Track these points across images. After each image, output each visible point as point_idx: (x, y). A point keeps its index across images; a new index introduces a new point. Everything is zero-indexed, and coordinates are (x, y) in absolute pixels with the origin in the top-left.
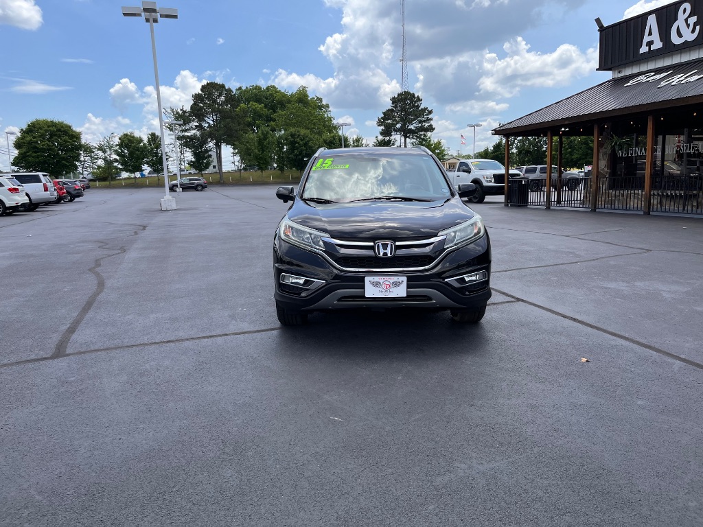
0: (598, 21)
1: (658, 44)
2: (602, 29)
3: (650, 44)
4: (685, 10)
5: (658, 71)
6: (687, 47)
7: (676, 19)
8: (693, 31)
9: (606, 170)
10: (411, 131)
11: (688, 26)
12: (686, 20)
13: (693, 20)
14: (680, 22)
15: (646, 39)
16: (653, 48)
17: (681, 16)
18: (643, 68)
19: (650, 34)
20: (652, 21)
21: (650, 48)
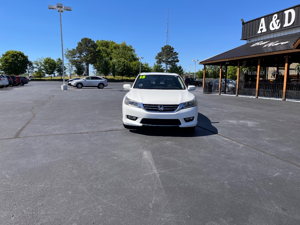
0: (242, 20)
1: (265, 30)
2: (243, 24)
3: (261, 30)
4: (275, 17)
5: (264, 41)
6: (275, 31)
7: (272, 20)
8: (278, 26)
9: (243, 80)
10: (169, 62)
11: (276, 23)
12: (276, 21)
13: (278, 21)
14: (273, 22)
15: (260, 28)
16: (263, 31)
17: (274, 19)
18: (259, 39)
19: (262, 26)
20: (263, 20)
21: (261, 32)
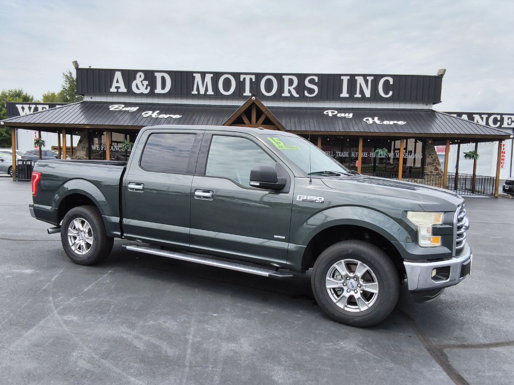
0: (76, 63)
1: (123, 89)
2: (78, 69)
3: (117, 88)
4: (140, 76)
5: (127, 105)
6: (142, 95)
7: (135, 79)
8: (146, 88)
11: (143, 85)
12: (142, 82)
13: (146, 83)
14: (138, 82)
15: (115, 84)
16: (120, 90)
17: (138, 79)
19: (117, 82)
20: (118, 75)
21: (118, 90)
